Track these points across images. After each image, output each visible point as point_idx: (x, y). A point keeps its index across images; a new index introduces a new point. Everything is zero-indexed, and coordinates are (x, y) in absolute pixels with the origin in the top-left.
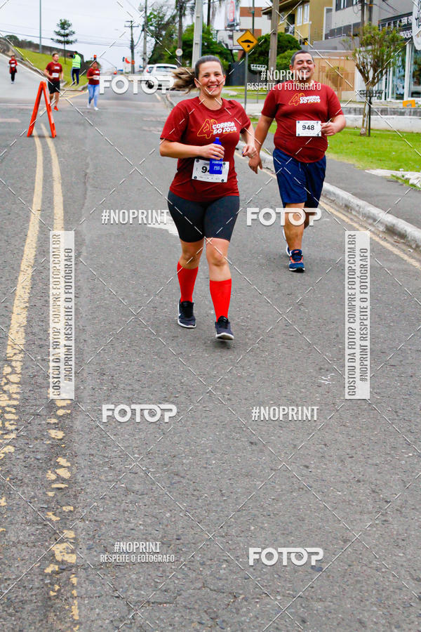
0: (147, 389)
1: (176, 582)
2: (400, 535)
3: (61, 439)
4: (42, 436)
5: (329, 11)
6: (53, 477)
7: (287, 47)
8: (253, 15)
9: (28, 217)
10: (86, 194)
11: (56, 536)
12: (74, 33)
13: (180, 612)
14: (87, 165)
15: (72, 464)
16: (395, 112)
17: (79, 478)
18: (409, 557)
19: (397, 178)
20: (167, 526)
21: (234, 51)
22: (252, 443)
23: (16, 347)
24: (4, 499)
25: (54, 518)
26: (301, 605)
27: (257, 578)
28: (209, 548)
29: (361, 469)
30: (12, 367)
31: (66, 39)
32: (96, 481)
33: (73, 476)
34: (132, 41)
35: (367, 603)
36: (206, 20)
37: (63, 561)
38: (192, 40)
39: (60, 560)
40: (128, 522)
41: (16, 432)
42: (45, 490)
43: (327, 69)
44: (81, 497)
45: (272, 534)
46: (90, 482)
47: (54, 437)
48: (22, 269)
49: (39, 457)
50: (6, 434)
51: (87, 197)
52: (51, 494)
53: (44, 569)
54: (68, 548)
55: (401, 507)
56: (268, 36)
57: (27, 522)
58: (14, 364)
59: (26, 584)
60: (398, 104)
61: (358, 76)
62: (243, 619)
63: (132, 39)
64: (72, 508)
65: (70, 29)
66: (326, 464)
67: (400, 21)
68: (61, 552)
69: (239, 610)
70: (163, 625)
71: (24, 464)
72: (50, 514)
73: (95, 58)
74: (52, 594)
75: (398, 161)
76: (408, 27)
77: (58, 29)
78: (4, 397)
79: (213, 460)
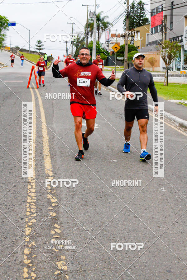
1: (110, 278)
3: (55, 216)
4: (47, 215)
5: (148, 35)
6: (53, 232)
7: (131, 50)
10: (54, 111)
11: (57, 258)
12: (43, 45)
14: (53, 100)
15: (61, 227)
16: (177, 76)
17: (64, 233)
19: (181, 103)
20: (103, 253)
21: (109, 52)
22: (135, 217)
24: (34, 242)
25: (56, 251)
27: (144, 276)
28: (122, 263)
29: (182, 227)
30: (31, 185)
31: (40, 48)
32: (71, 234)
33: (62, 232)
34: (67, 48)
36: (97, 40)
37: (62, 269)
38: (92, 47)
40: (87, 252)
41: (36, 213)
42: (51, 238)
43: (148, 58)
45: (148, 256)
46: (69, 235)
47: (52, 215)
49: (47, 224)
50: (32, 214)
51: (54, 113)
53: (54, 273)
54: (63, 263)
56: (124, 45)
57: (45, 252)
58: (32, 184)
60: (178, 72)
61: (161, 61)
63: (67, 47)
65: (42, 44)
66: (167, 226)
67: (178, 39)
68: (61, 265)
71: (41, 227)
73: (52, 55)
75: (181, 96)
76: (182, 41)
77: (37, 44)
78: (29, 198)
79: (120, 224)
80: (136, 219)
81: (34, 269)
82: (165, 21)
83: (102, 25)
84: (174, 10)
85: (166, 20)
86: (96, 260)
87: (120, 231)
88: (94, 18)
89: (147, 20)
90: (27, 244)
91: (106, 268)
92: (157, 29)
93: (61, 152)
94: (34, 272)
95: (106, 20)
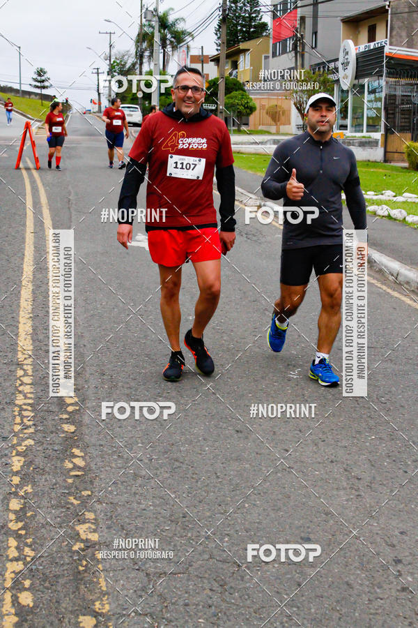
0: (143, 387)
2: (373, 507)
3: (73, 433)
4: (57, 430)
5: (267, 58)
6: (70, 466)
7: (232, 89)
8: (203, 62)
9: (24, 238)
10: (71, 217)
11: (79, 517)
12: (49, 79)
13: (193, 581)
14: (70, 193)
15: (86, 454)
17: (93, 466)
18: (383, 526)
20: (173, 506)
22: (237, 431)
23: (26, 352)
24: (30, 486)
25: (76, 502)
26: (296, 571)
28: (211, 524)
29: (333, 451)
30: (24, 370)
31: (42, 84)
32: (107, 468)
33: (87, 465)
34: (98, 85)
35: (352, 567)
36: (161, 67)
37: (87, 539)
39: (85, 538)
41: (34, 427)
42: (64, 477)
43: (267, 107)
44: (97, 482)
45: (264, 510)
46: (102, 469)
47: (66, 430)
48: (23, 284)
49: (56, 449)
50: (25, 429)
52: (70, 481)
53: (72, 547)
54: (90, 528)
55: (371, 483)
56: (217, 79)
57: (52, 506)
58: (25, 367)
59: (57, 561)
61: (294, 111)
62: (248, 585)
63: (98, 83)
64: (89, 493)
65: (46, 76)
66: (302, 448)
67: (328, 66)
68: (85, 532)
69: (243, 577)
70: (179, 593)
71: (43, 455)
72: (72, 498)
73: (67, 101)
74: (81, 568)
76: (336, 71)
77: (35, 76)
78: (20, 397)
79: (207, 447)
80: (240, 435)
81: (31, 540)
82: (302, 29)
83: (172, 37)
84: (319, 5)
85: (303, 27)
86: (158, 519)
87: (208, 461)
88: (155, 23)
89: (264, 26)
90: (16, 489)
91: (178, 535)
92: (285, 47)
93: (85, 300)
94: (30, 546)
95: (180, 27)
